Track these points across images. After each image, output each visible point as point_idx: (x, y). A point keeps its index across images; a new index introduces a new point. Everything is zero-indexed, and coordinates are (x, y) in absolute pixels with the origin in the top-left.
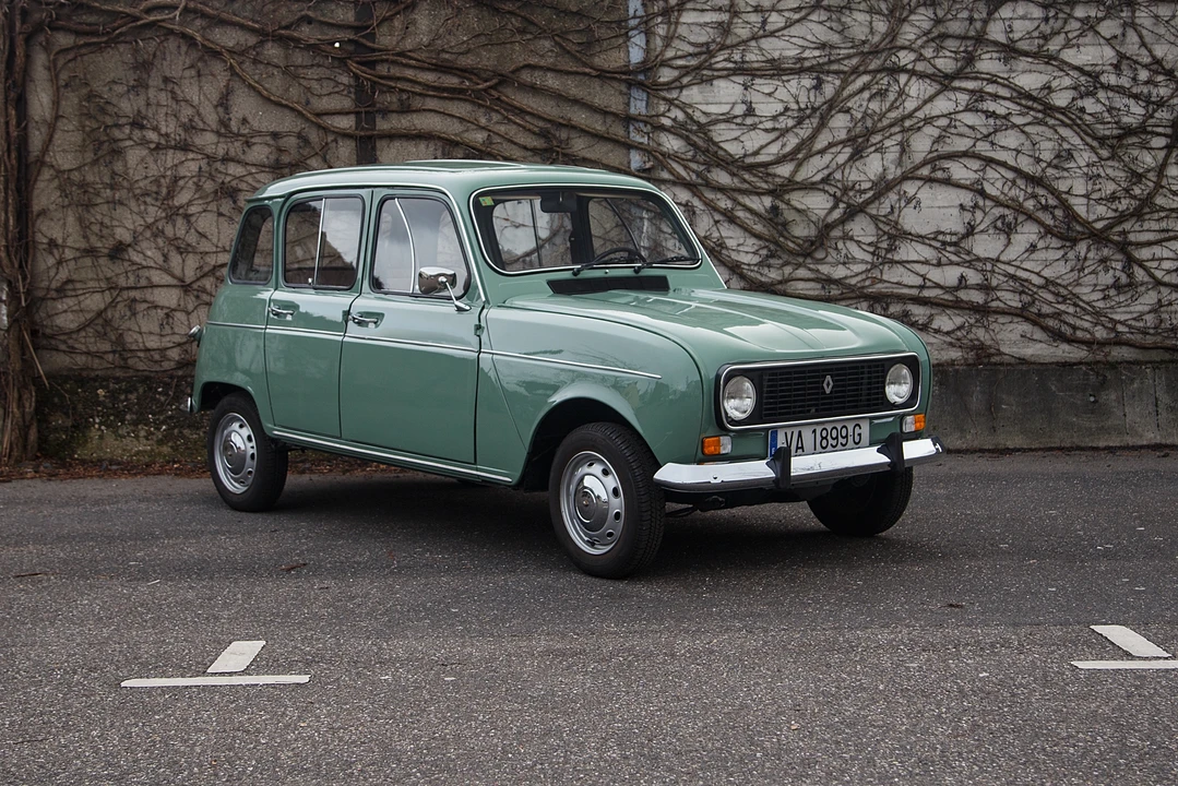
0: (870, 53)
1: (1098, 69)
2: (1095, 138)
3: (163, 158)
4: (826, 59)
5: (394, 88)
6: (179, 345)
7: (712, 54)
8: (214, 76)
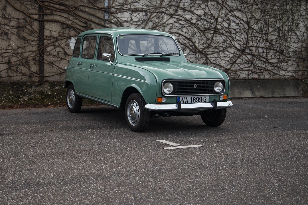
0: (156, 8)
1: (201, 15)
2: (200, 30)
4: (148, 9)
5: (49, 8)
7: (123, 5)
8: (1, 2)
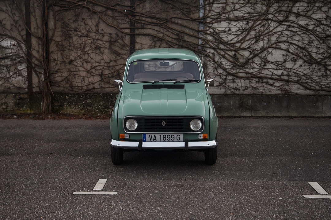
0: (261, 15)
1: (321, 20)
2: (319, 38)
3: (82, 39)
5: (140, 22)
6: (86, 85)
7: (220, 15)
8: (95, 18)
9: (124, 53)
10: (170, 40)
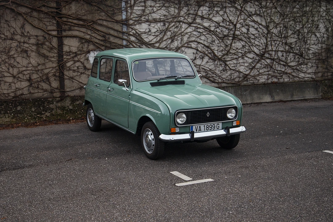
0: (174, 17)
1: (220, 22)
2: (219, 37)
3: (6, 42)
4: (166, 19)
5: (67, 24)
6: (13, 92)
7: (141, 17)
8: (19, 20)
9: (52, 56)
10: (97, 41)
